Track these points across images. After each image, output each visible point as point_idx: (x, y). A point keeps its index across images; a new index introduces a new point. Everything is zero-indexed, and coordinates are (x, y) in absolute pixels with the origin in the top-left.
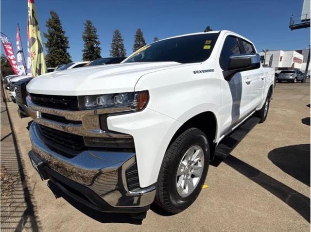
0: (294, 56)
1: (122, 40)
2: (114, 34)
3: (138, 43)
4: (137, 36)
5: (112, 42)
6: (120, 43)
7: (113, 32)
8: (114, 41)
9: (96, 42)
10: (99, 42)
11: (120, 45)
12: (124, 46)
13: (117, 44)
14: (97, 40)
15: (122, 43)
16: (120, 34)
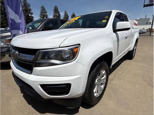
0: (135, 22)
1: (46, 12)
2: (41, 8)
3: (56, 14)
4: (55, 10)
5: (40, 14)
6: (45, 14)
7: (41, 7)
8: (41, 12)
9: (30, 13)
10: (32, 13)
11: (45, 15)
12: (48, 16)
13: (43, 14)
14: (31, 12)
15: (46, 14)
16: (45, 9)
